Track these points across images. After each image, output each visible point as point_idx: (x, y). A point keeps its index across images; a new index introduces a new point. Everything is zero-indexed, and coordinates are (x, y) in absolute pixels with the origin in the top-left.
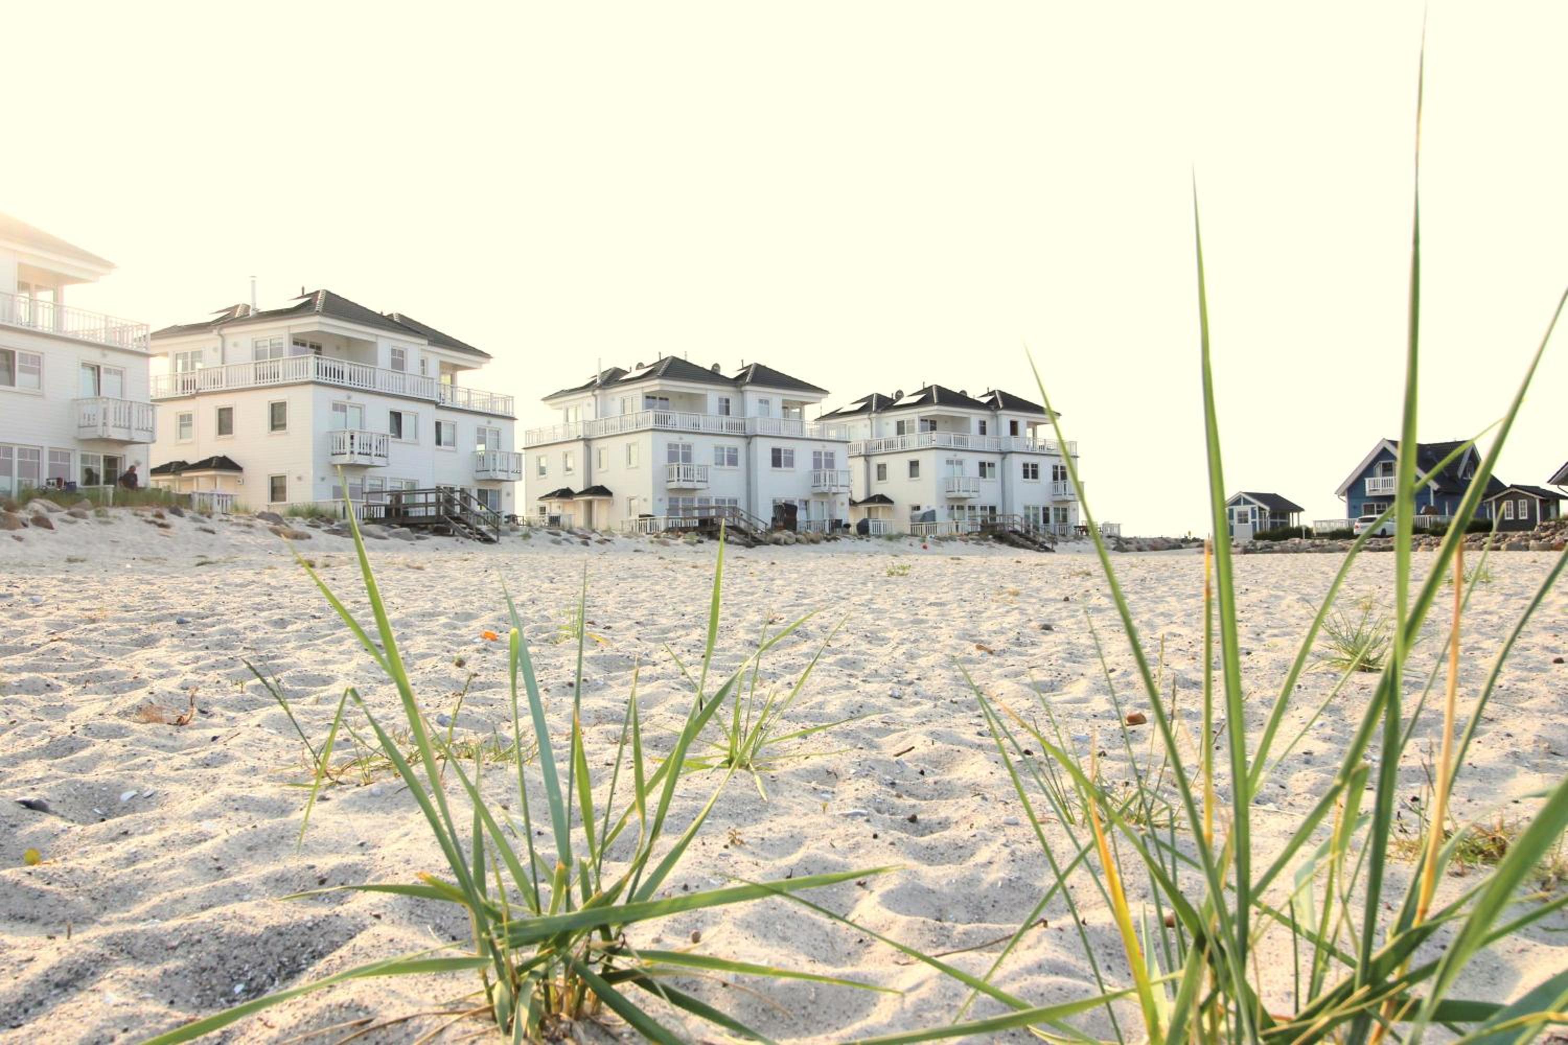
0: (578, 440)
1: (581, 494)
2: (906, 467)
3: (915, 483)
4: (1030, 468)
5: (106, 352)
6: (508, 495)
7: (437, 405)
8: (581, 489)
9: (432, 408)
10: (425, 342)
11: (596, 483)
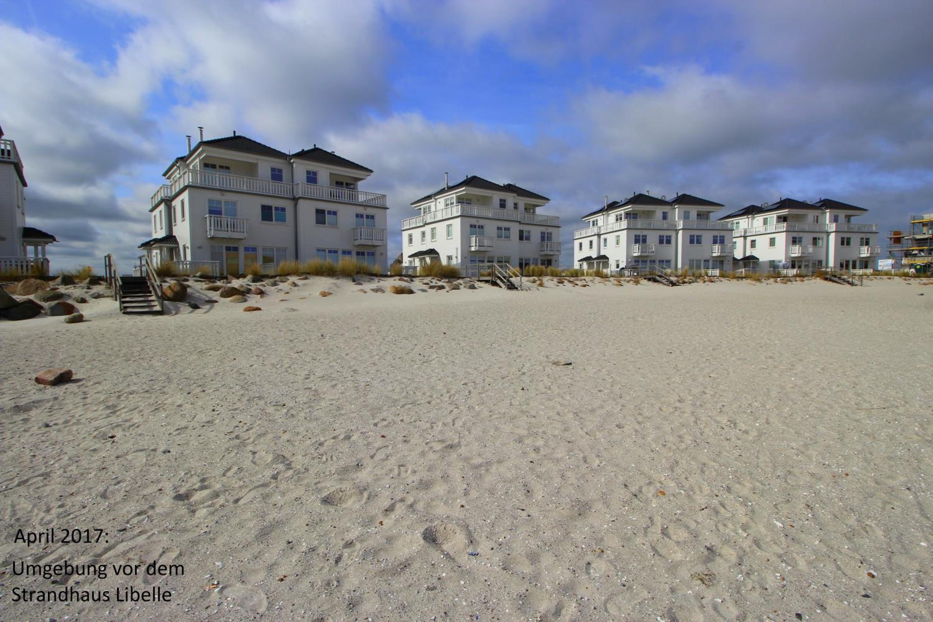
0: (595, 235)
1: (595, 259)
2: (768, 242)
3: (772, 249)
4: (845, 240)
5: (366, 208)
6: (556, 261)
7: (520, 223)
8: (596, 256)
9: (517, 224)
10: (515, 195)
11: (602, 254)
